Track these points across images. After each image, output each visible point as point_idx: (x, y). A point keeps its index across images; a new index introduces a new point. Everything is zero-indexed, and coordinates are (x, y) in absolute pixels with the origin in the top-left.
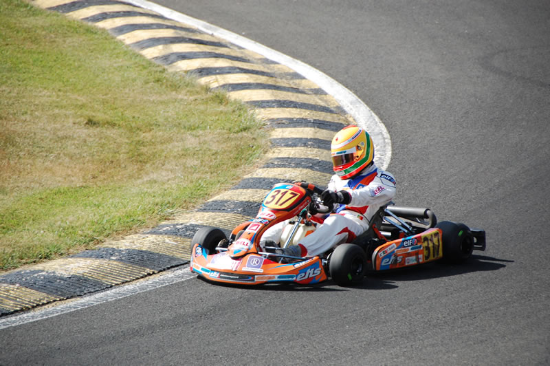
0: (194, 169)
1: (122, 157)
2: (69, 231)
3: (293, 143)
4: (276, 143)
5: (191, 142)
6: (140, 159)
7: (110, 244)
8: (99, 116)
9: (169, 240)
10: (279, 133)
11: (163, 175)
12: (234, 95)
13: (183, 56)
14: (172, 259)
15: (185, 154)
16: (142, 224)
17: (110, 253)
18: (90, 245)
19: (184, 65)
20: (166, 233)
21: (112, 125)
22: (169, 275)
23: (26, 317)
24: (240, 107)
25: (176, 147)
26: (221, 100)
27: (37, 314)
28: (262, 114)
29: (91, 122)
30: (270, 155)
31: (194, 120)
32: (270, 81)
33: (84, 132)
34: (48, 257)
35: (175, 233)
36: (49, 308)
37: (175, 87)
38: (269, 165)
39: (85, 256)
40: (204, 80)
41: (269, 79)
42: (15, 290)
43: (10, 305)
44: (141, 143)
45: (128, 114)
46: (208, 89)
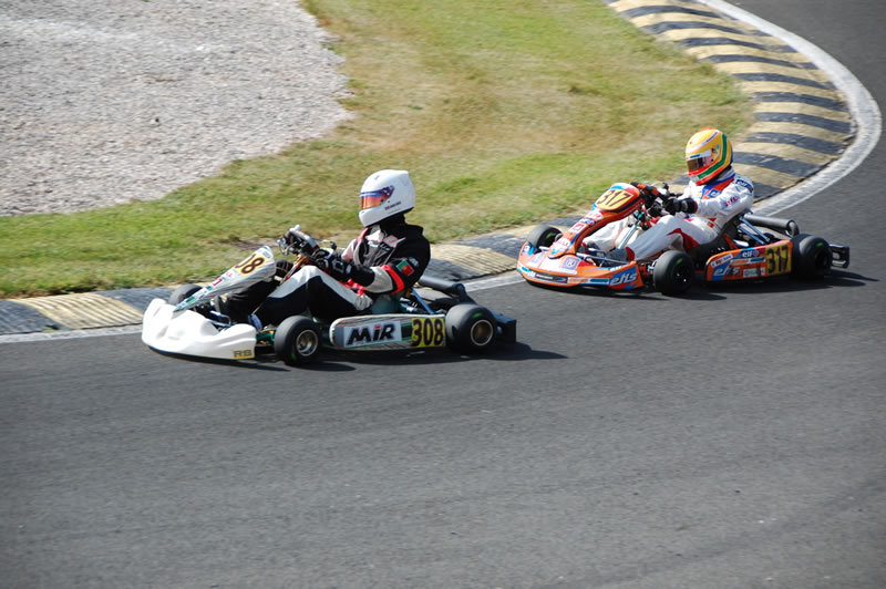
1: (603, 125)
2: (544, 198)
3: (779, 117)
4: (760, 117)
5: (673, 113)
6: (621, 128)
8: (583, 84)
10: (765, 107)
11: (641, 146)
12: (723, 67)
13: (674, 26)
15: (666, 125)
19: (673, 35)
21: (595, 93)
23: (494, 282)
24: (727, 80)
25: (658, 117)
26: (707, 71)
28: (749, 87)
29: (575, 90)
30: (753, 129)
31: (678, 91)
32: (759, 54)
33: (567, 99)
34: (519, 223)
37: (662, 57)
38: (751, 139)
40: (692, 51)
41: (760, 51)
42: (486, 254)
43: (480, 269)
44: (622, 113)
45: (613, 82)
46: (695, 60)
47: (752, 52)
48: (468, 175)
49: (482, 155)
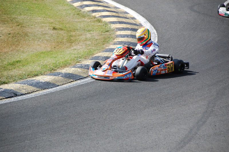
0: (89, 45)
1: (65, 41)
2: (45, 66)
3: (124, 36)
4: (118, 36)
5: (88, 36)
6: (71, 41)
7: (59, 71)
8: (57, 26)
9: (79, 70)
10: (119, 33)
11: (78, 47)
12: (104, 19)
13: (87, 6)
14: (80, 76)
15: (86, 40)
16: (70, 64)
17: (59, 74)
18: (52, 71)
19: (87, 9)
20: (78, 67)
21: (62, 29)
22: (79, 82)
23: (29, 96)
24: (106, 24)
25: (83, 37)
26: (99, 21)
27: (33, 95)
28: (113, 26)
29: (54, 29)
30: (115, 40)
31: (90, 28)
32: (117, 15)
33: (52, 32)
34: (37, 75)
35: (81, 67)
36: (37, 93)
37: (84, 16)
38: (115, 44)
39: (50, 75)
40: (94, 14)
41: (116, 14)
42: (26, 86)
43: (24, 92)
44: (71, 36)
45: (67, 26)
46: (95, 17)
47: (114, 14)
48: (18, 59)
49: (23, 52)
